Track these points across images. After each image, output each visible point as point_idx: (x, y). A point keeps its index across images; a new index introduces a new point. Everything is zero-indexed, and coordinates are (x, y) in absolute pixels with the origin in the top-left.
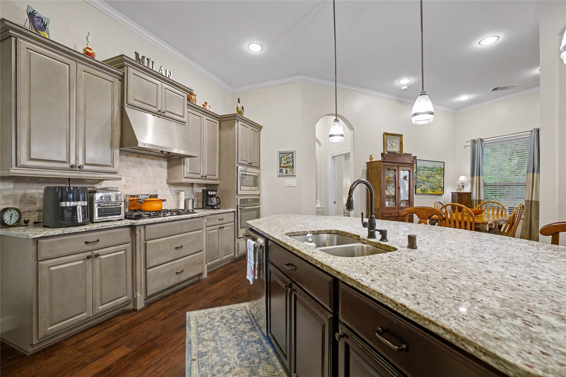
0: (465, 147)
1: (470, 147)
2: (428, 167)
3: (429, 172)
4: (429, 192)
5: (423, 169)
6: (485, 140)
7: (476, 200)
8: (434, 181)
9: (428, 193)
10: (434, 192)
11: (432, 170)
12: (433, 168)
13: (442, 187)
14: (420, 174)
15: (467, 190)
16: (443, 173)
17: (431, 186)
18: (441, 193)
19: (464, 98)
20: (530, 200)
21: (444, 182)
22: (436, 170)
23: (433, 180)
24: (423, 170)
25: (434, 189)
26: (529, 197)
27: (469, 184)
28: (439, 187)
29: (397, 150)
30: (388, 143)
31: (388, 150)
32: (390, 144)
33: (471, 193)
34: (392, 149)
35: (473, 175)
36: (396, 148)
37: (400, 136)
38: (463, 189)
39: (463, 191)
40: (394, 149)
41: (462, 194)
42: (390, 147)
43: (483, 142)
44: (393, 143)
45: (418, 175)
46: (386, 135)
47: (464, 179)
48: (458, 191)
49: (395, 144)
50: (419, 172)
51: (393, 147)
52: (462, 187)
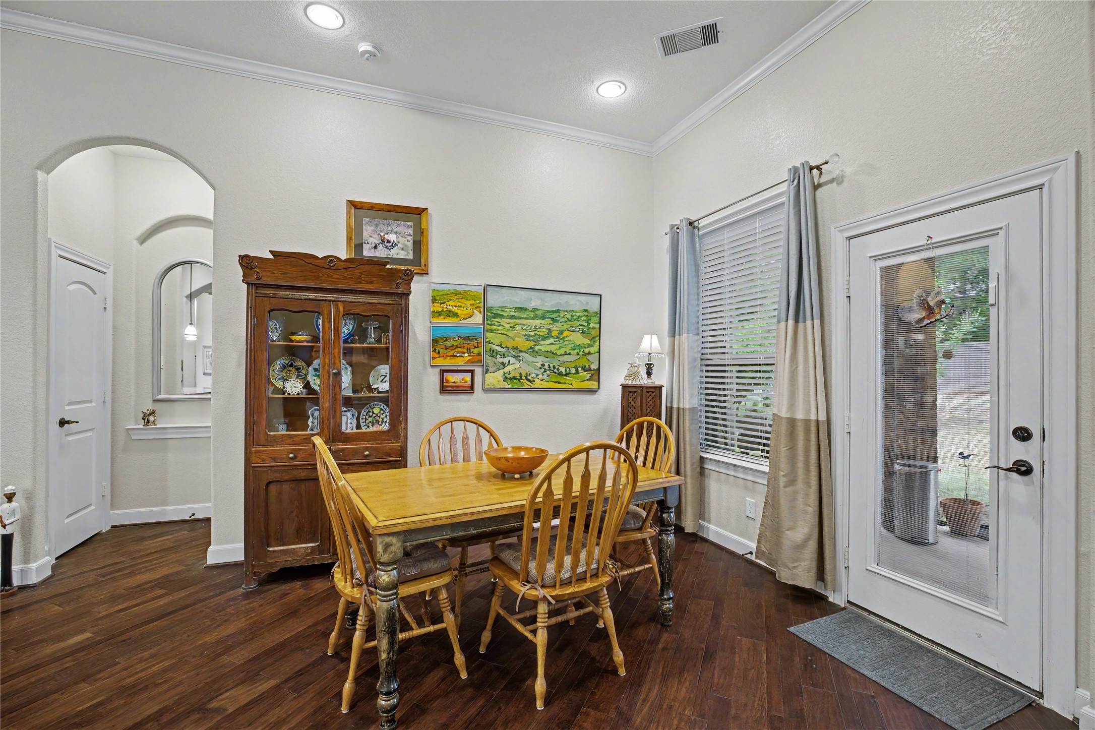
2: (535, 310)
3: (537, 322)
4: (538, 384)
5: (512, 314)
6: (702, 223)
7: (679, 409)
8: (562, 351)
9: (533, 386)
10: (559, 383)
11: (553, 319)
12: (558, 311)
13: (594, 367)
14: (500, 328)
16: (598, 326)
17: (546, 364)
18: (593, 385)
21: (599, 352)
22: (569, 316)
23: (557, 346)
24: (512, 317)
25: (561, 374)
27: (665, 358)
28: (580, 369)
29: (405, 255)
30: (365, 234)
31: (366, 253)
32: (376, 236)
33: (660, 387)
34: (386, 253)
35: (673, 334)
36: (402, 249)
37: (420, 212)
38: (649, 374)
39: (644, 381)
40: (394, 253)
41: (634, 390)
42: (375, 247)
43: (696, 230)
44: (387, 234)
45: (491, 331)
46: (356, 207)
47: (651, 343)
48: (627, 382)
49: (397, 239)
50: (496, 324)
51: (386, 247)
52: (645, 370)
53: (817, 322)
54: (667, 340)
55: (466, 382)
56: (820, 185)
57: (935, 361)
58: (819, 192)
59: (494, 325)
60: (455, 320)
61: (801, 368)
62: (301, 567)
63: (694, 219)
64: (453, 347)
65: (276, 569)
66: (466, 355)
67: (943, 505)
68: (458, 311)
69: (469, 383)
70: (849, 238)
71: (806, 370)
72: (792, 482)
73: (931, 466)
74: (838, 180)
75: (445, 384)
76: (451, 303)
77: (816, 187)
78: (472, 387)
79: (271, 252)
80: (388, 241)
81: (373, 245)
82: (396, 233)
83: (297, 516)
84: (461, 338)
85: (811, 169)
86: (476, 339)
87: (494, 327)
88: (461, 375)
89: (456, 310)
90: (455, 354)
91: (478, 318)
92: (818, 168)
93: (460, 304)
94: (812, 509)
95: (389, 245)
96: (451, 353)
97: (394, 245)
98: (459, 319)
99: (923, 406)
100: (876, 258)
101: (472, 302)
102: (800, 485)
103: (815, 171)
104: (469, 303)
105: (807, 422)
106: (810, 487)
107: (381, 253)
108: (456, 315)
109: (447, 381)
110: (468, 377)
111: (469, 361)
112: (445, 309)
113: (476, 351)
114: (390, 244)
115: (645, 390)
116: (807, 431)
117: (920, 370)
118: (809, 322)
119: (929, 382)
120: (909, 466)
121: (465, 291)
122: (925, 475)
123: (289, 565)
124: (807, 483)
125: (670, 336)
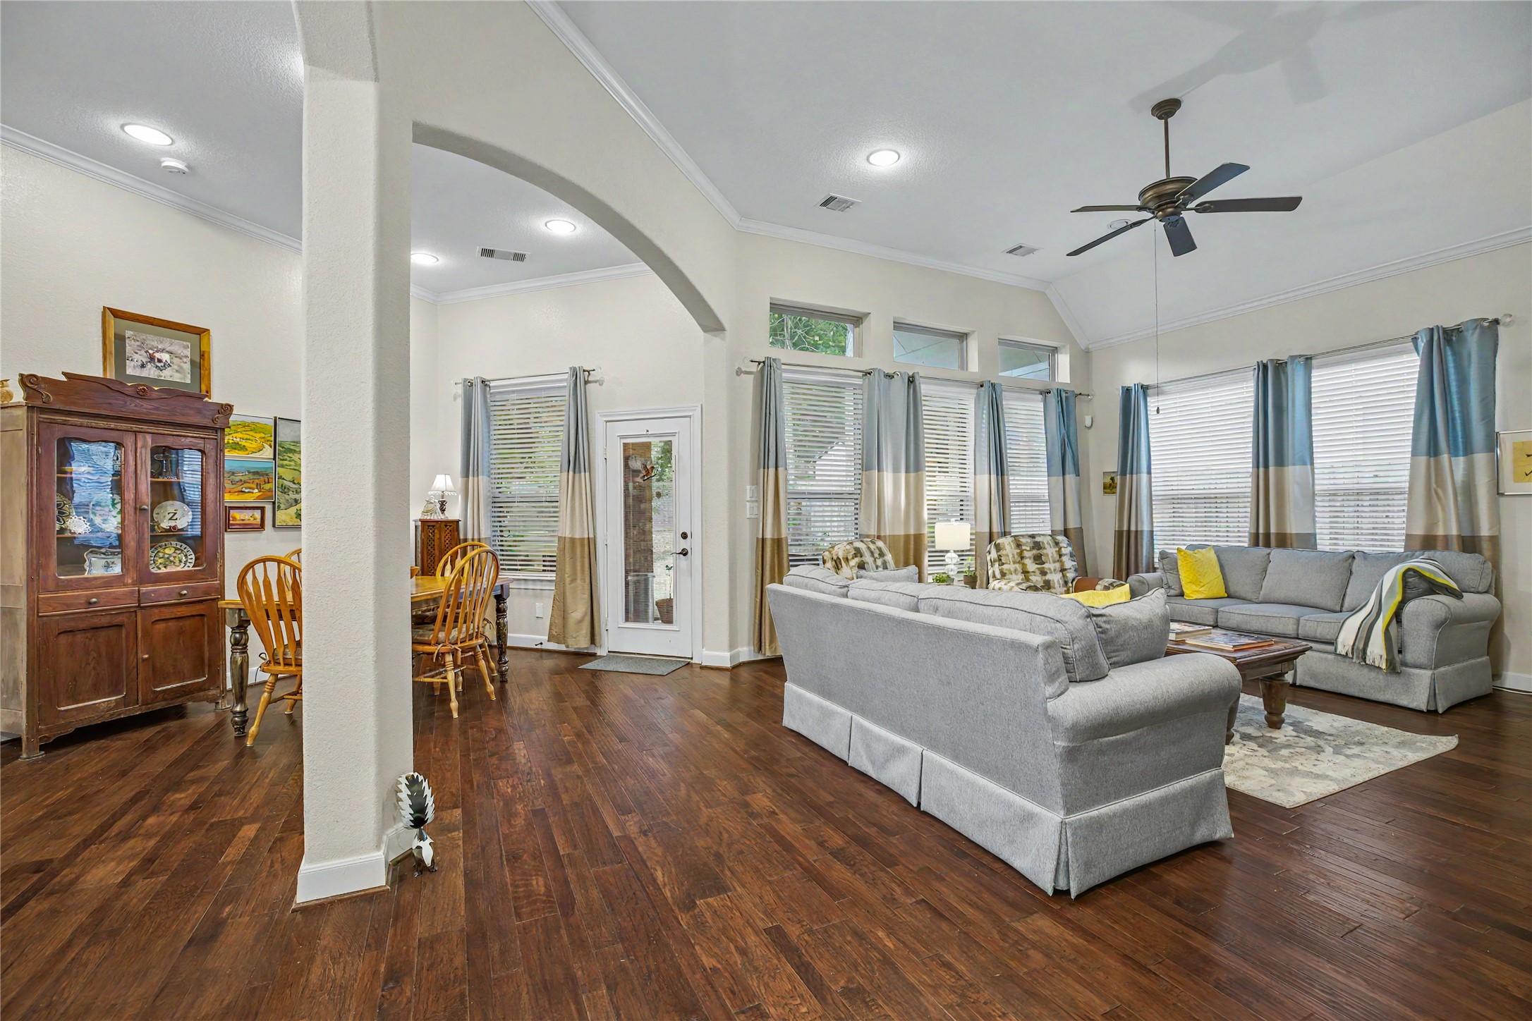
0: (455, 398)
1: (461, 398)
6: (493, 384)
15: (454, 513)
27: (459, 496)
29: (181, 378)
30: (128, 349)
31: (129, 371)
32: (143, 352)
33: (458, 522)
34: (156, 373)
35: (466, 474)
36: (177, 371)
37: (200, 332)
38: (443, 510)
39: (438, 516)
40: (167, 375)
41: (433, 524)
42: (143, 366)
43: (488, 389)
44: (157, 351)
45: (282, 466)
46: (115, 316)
47: (445, 483)
48: (425, 517)
49: (172, 358)
50: (288, 459)
51: (157, 367)
52: (438, 506)
53: (587, 474)
54: (460, 480)
55: (255, 519)
56: (590, 382)
57: (650, 501)
58: (589, 386)
59: (286, 460)
60: (242, 454)
61: (577, 504)
62: (104, 723)
63: (487, 378)
64: (242, 482)
65: (71, 730)
66: (256, 491)
67: (657, 603)
68: (245, 444)
69: (259, 521)
70: (607, 422)
71: (581, 504)
72: (574, 580)
73: (650, 574)
74: (600, 382)
75: (231, 522)
76: (239, 435)
77: (586, 382)
78: (262, 526)
79: (64, 374)
80: (160, 361)
81: (140, 363)
82: (168, 352)
83: (94, 668)
84: (249, 472)
85: (584, 371)
86: (267, 475)
87: (285, 462)
88: (250, 512)
89: (243, 443)
90: (244, 489)
91: (268, 453)
92: (589, 372)
93: (249, 437)
94: (587, 596)
95: (159, 365)
96: (239, 489)
97: (167, 365)
98: (247, 452)
99: (644, 532)
100: (622, 437)
101: (263, 435)
102: (579, 581)
103: (587, 373)
104: (258, 436)
105: (582, 539)
106: (585, 582)
107: (151, 372)
108: (244, 448)
109: (234, 519)
110: (258, 514)
111: (258, 498)
112: (231, 441)
113: (267, 486)
114: (162, 364)
115: (444, 524)
116: (582, 546)
117: (643, 506)
118: (583, 474)
119: (648, 514)
120: (637, 576)
121: (253, 423)
122: (646, 581)
123: (85, 724)
124: (583, 580)
125: (462, 477)
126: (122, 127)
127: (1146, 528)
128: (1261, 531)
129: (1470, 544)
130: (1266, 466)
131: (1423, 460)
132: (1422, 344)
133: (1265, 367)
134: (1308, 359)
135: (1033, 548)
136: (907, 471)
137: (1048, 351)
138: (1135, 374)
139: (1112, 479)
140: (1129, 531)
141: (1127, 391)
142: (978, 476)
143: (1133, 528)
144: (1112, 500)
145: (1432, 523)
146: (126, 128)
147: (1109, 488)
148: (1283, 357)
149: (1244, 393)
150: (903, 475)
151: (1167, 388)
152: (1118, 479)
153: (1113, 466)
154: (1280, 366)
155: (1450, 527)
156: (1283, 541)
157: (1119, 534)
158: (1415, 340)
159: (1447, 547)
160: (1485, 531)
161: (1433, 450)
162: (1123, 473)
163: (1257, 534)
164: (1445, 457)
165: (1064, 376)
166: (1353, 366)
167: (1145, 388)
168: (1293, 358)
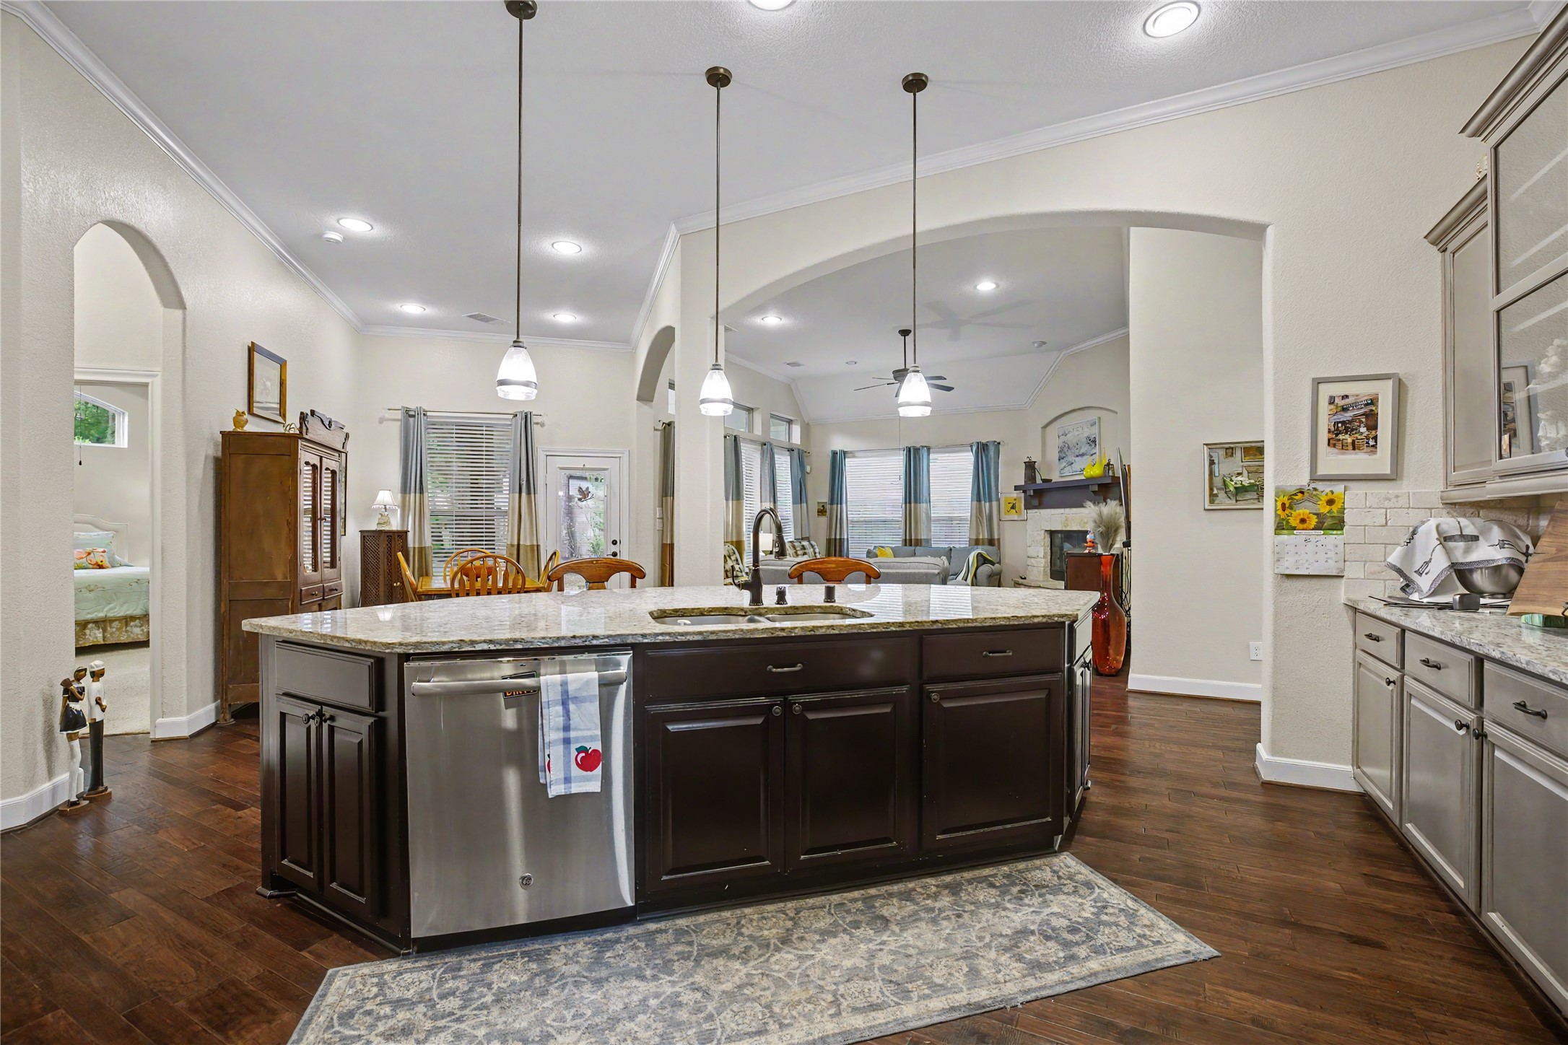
0: (381, 421)
1: (399, 423)
6: (428, 414)
7: (414, 548)
15: (395, 525)
19: (413, 309)
20: (516, 543)
26: (512, 539)
27: (396, 511)
30: (257, 378)
31: (256, 398)
32: (261, 381)
33: (400, 533)
34: (266, 400)
35: (404, 491)
36: (273, 397)
37: (282, 361)
40: (269, 400)
41: (389, 534)
42: (262, 393)
43: (425, 418)
44: (266, 381)
48: (381, 528)
49: (271, 386)
54: (397, 496)
56: (535, 424)
63: (424, 408)
70: (547, 455)
77: (533, 424)
81: (261, 391)
82: (270, 380)
85: (531, 414)
92: (533, 416)
95: (267, 391)
105: (532, 546)
107: (264, 398)
115: (396, 534)
116: (533, 551)
118: (533, 495)
125: (401, 493)
126: (338, 221)
127: (846, 537)
128: (908, 538)
129: (991, 542)
130: (910, 503)
131: (975, 503)
132: (974, 449)
133: (910, 449)
134: (929, 449)
135: (801, 549)
136: (732, 500)
137: (787, 422)
138: (839, 443)
139: (823, 506)
140: (835, 539)
141: (834, 453)
142: (763, 503)
143: (838, 537)
144: (824, 520)
145: (978, 534)
146: (341, 222)
147: (822, 512)
148: (918, 446)
149: (897, 463)
150: (731, 502)
151: (857, 454)
152: (828, 507)
153: (825, 498)
154: (917, 450)
155: (984, 535)
156: (918, 542)
157: (829, 541)
158: (971, 446)
159: (983, 544)
160: (996, 537)
161: (979, 500)
162: (832, 503)
163: (906, 540)
164: (983, 502)
165: (796, 439)
166: (947, 455)
167: (845, 453)
168: (923, 447)
